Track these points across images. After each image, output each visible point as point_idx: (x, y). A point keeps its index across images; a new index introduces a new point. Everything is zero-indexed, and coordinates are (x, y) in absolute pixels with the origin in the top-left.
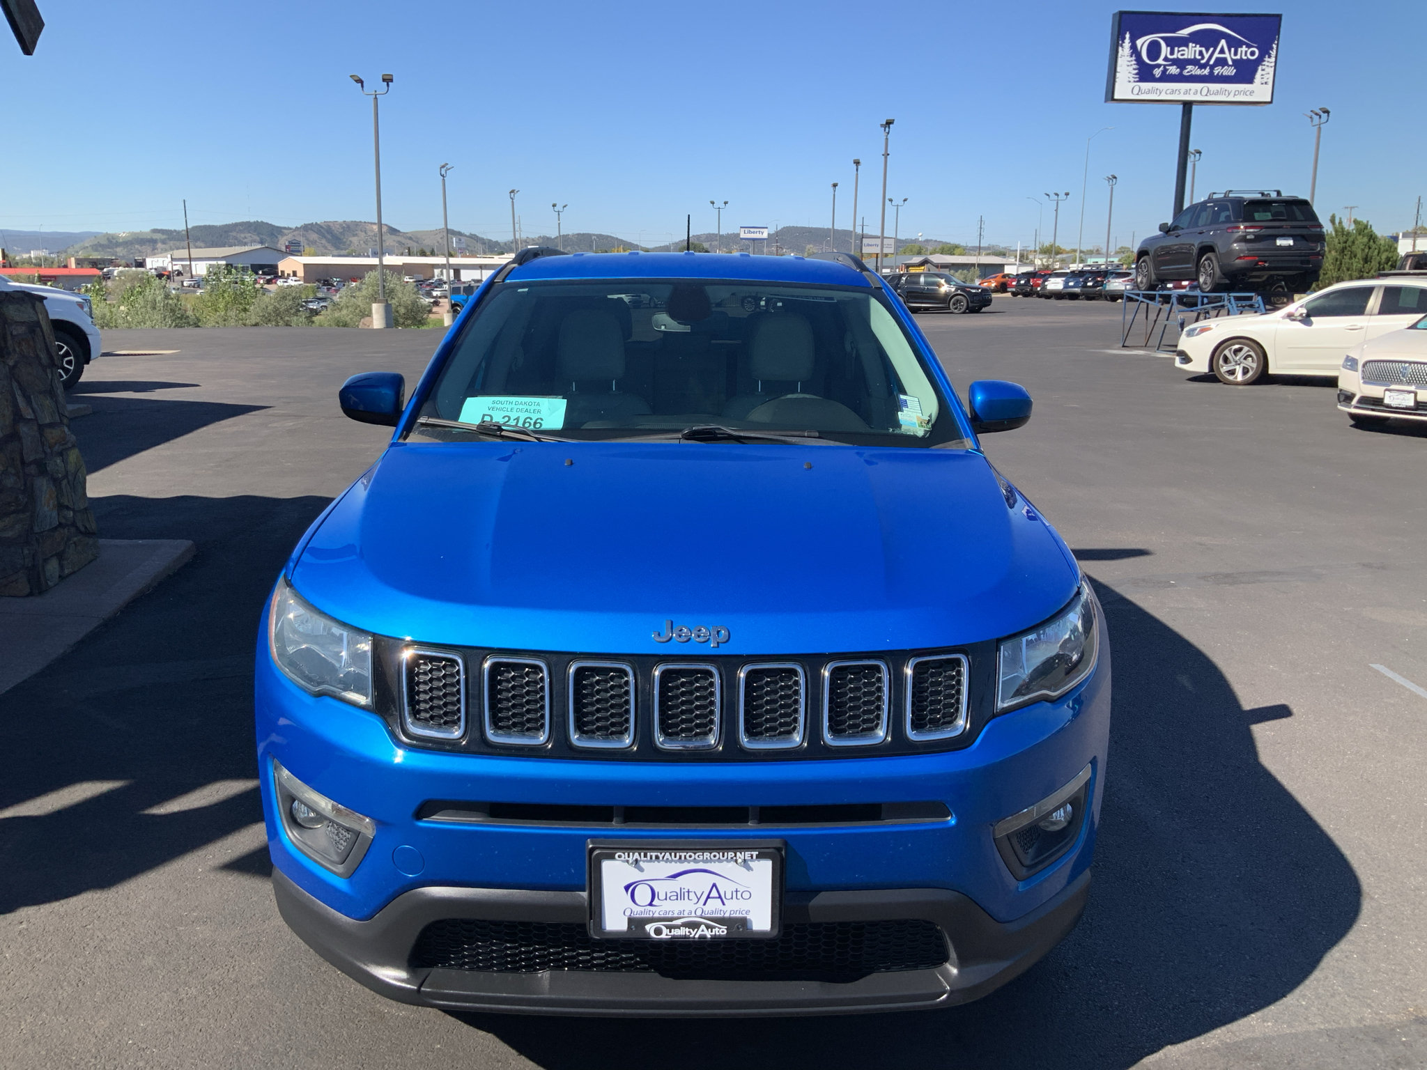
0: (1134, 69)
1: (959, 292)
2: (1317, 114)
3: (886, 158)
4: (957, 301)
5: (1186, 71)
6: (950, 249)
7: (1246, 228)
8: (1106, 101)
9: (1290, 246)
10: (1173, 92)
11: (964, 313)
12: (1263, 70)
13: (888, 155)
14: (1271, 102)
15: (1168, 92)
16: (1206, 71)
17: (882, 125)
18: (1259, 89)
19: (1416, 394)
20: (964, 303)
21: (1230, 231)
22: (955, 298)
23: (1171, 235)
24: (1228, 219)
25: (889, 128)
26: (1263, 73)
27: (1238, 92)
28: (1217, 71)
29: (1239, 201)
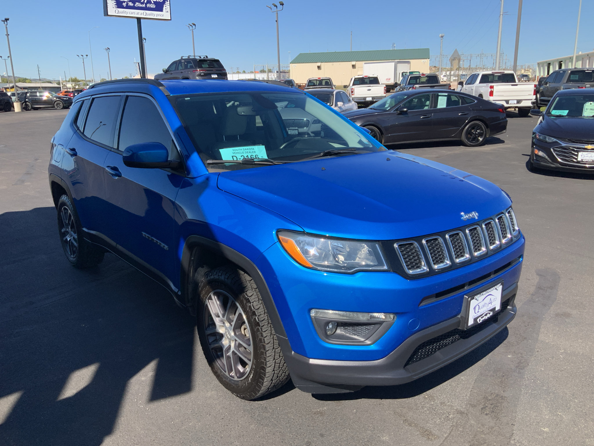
0: (115, 2)
1: (58, 99)
2: (191, 25)
3: (8, 37)
4: (58, 103)
5: (136, 5)
6: (24, 80)
7: (200, 70)
8: (105, 15)
9: (216, 78)
10: (132, 13)
11: (62, 109)
12: (166, 6)
13: (9, 35)
14: (171, 20)
15: (130, 13)
16: (144, 6)
17: (2, 21)
18: (165, 14)
19: (298, 130)
20: (61, 104)
21: (194, 72)
22: (57, 102)
23: (167, 74)
24: (191, 67)
25: (7, 22)
26: (166, 7)
27: (158, 15)
28: (148, 5)
29: (194, 60)
